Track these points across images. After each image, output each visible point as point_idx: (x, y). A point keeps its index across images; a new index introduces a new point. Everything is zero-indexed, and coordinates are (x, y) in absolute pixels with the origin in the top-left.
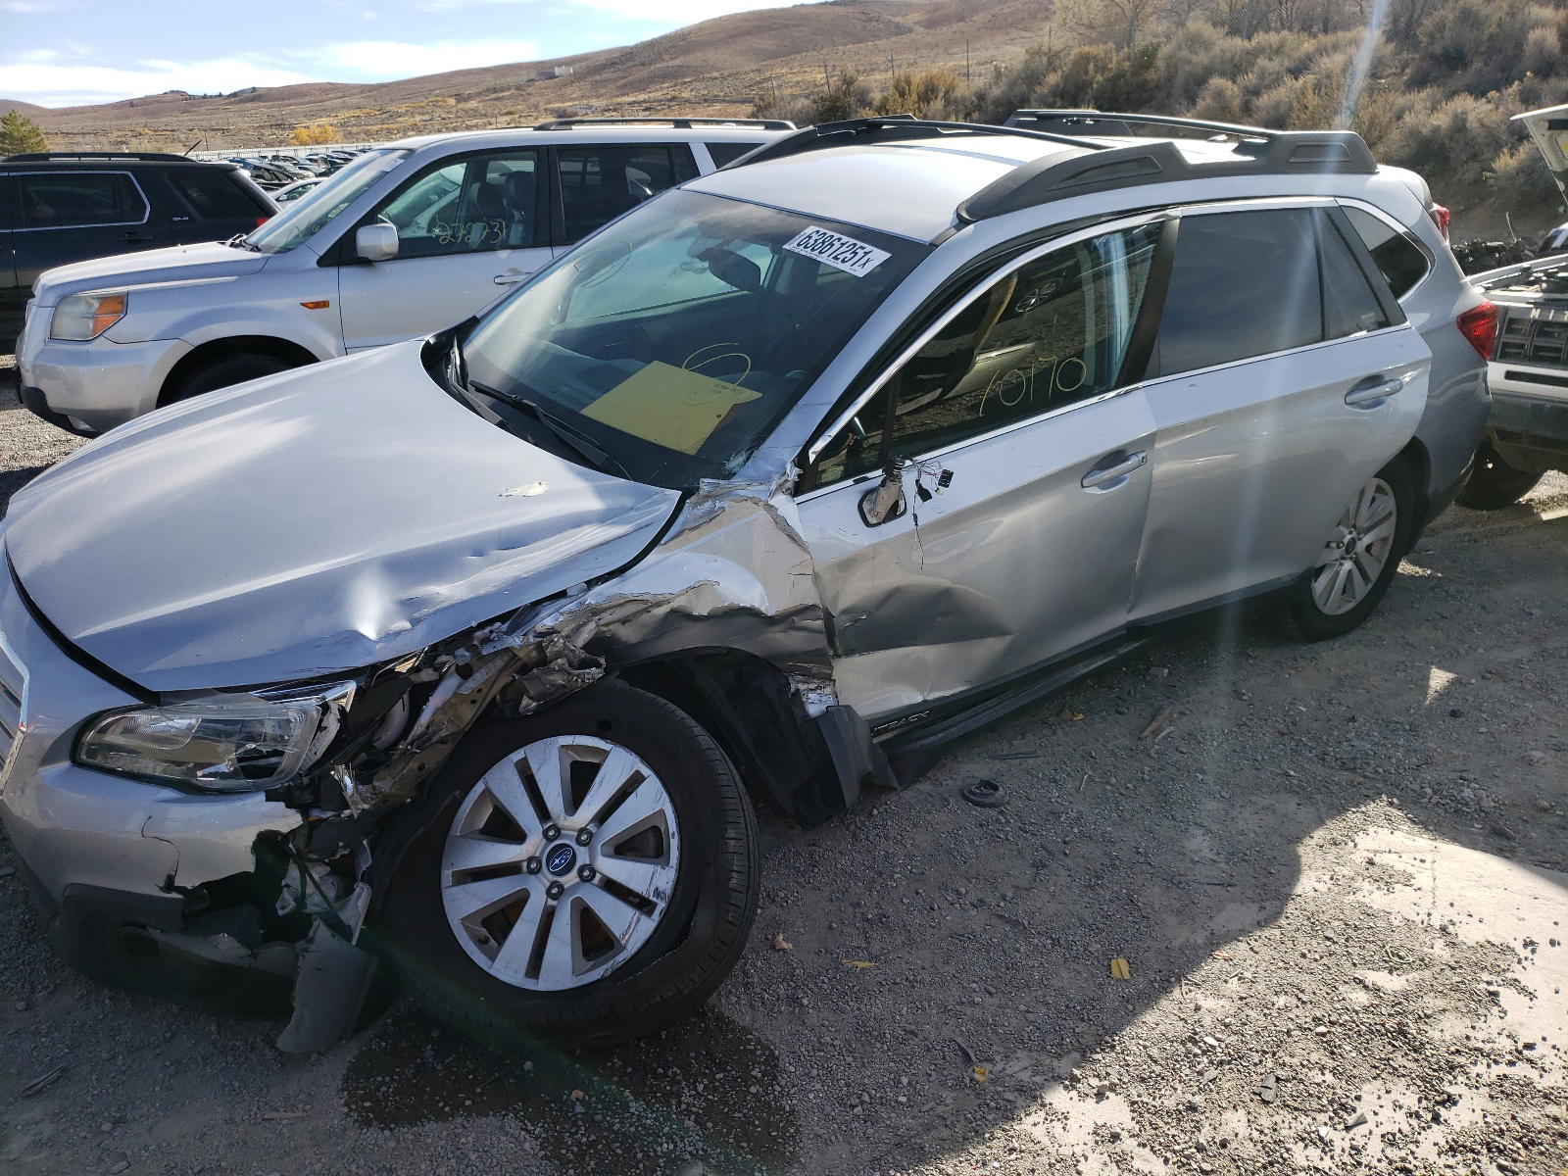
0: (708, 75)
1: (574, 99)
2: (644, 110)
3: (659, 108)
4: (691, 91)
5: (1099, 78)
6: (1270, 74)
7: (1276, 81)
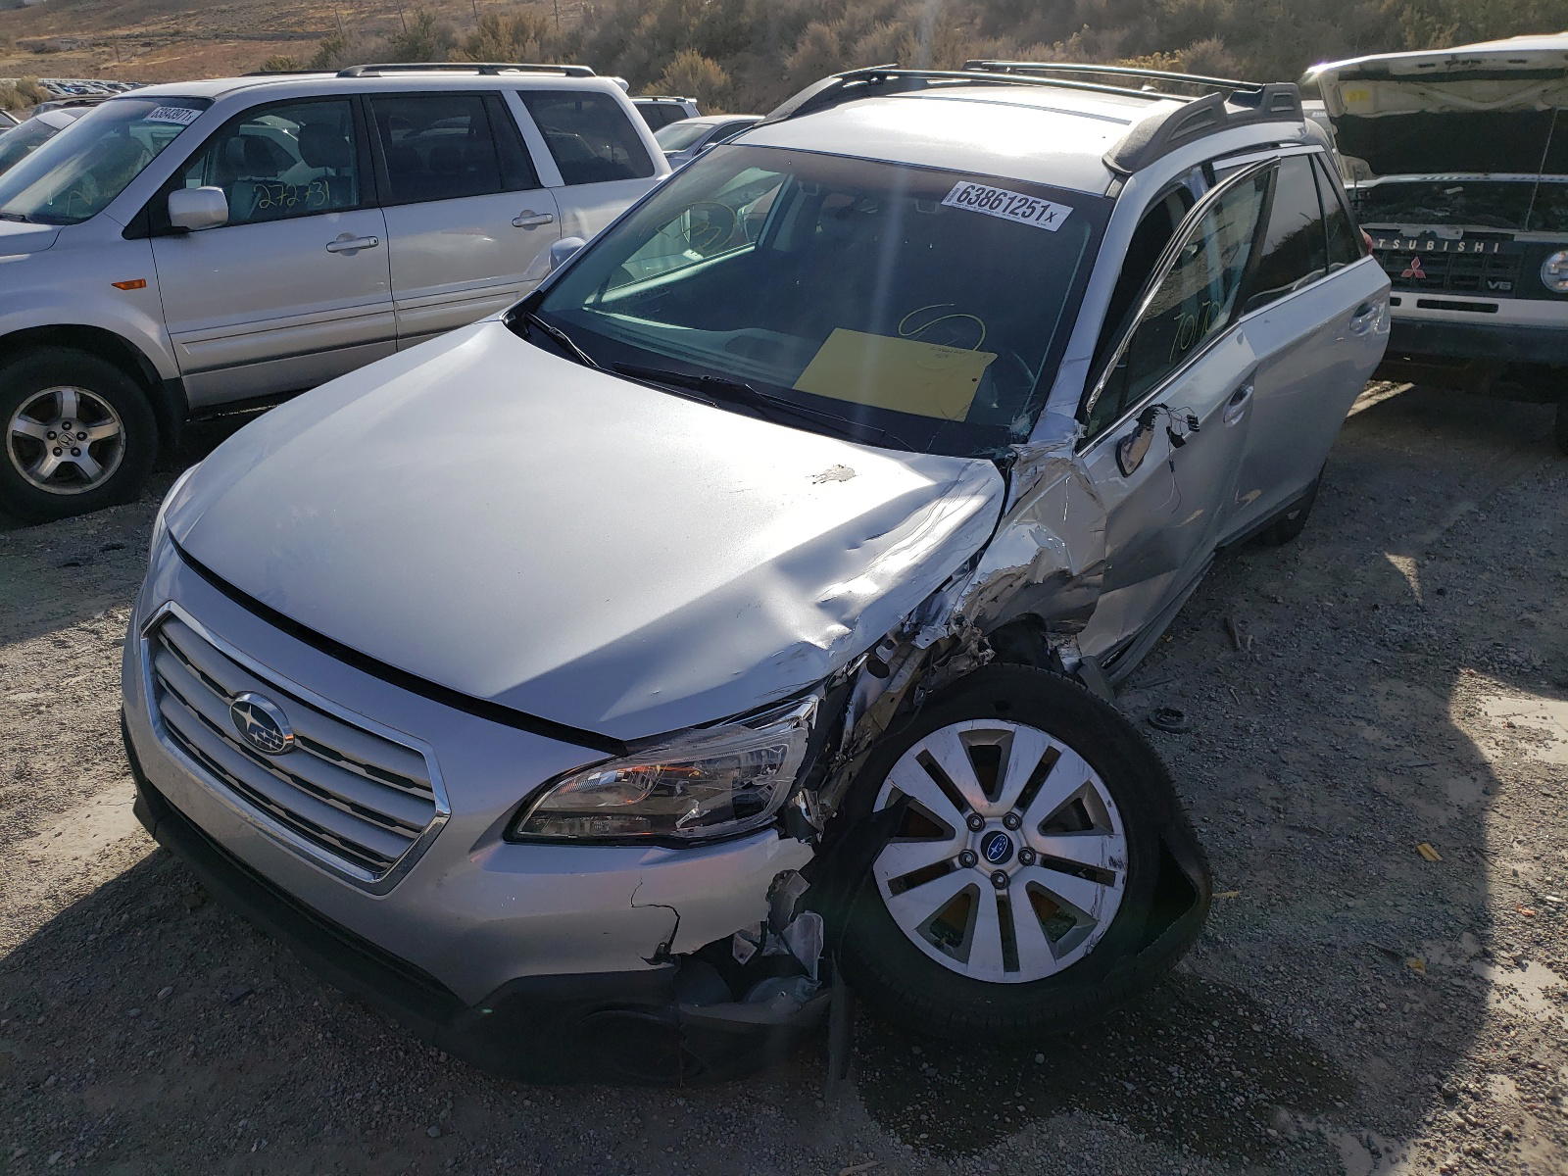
0: (216, 8)
1: (53, 32)
2: (143, 46)
3: (161, 43)
4: (197, 25)
5: (695, 21)
6: (859, 21)
7: (866, 31)
